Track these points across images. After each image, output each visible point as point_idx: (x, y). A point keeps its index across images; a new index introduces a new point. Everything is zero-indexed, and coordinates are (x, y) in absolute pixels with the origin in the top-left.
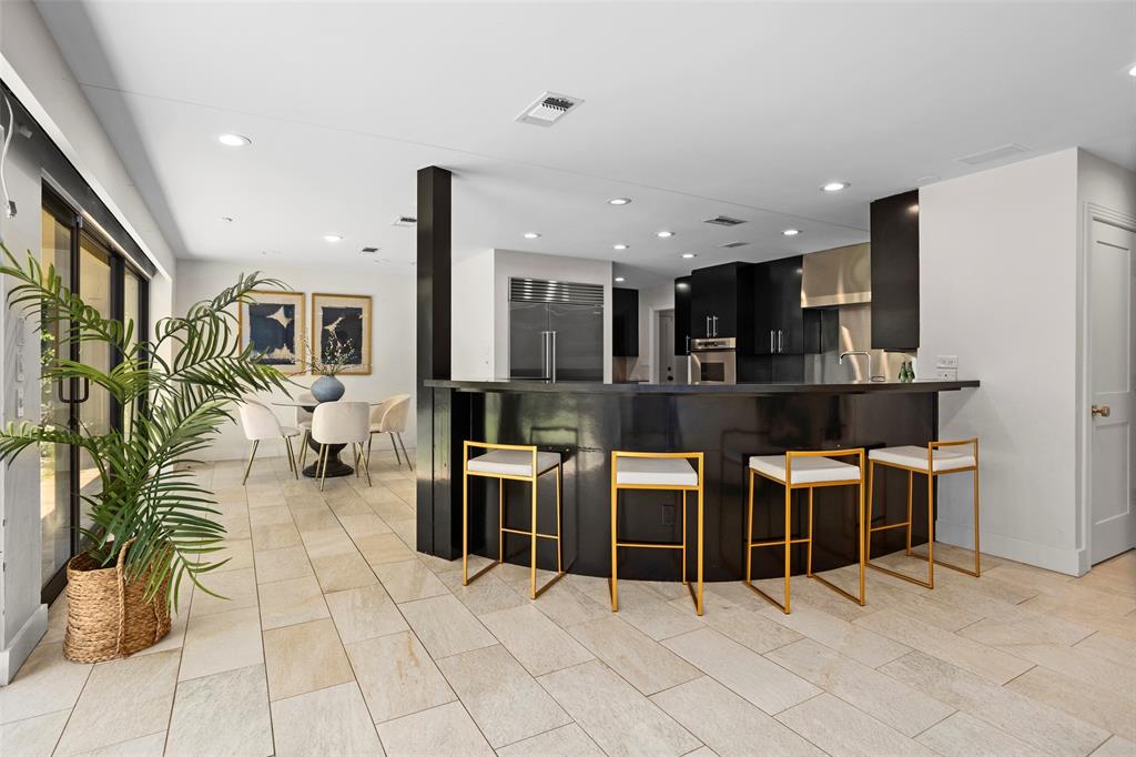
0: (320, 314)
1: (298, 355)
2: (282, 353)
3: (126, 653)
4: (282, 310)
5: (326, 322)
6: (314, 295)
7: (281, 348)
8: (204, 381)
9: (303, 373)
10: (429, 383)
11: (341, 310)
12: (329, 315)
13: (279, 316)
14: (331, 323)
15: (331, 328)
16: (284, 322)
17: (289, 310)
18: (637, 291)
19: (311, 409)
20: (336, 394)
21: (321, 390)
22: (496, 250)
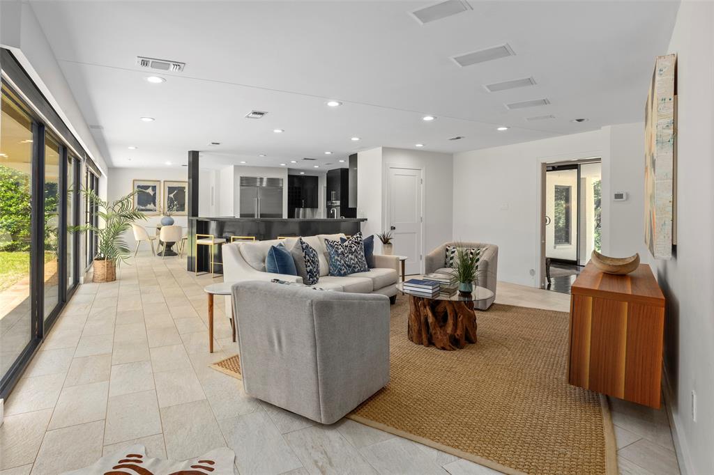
0: (167, 190)
1: (157, 208)
2: (151, 206)
3: (107, 281)
4: (151, 188)
5: (170, 193)
6: (164, 181)
7: (150, 204)
8: (125, 216)
9: (159, 215)
10: (191, 218)
11: (176, 188)
12: (171, 190)
13: (150, 191)
14: (171, 193)
15: (172, 196)
16: (152, 193)
17: (154, 188)
18: (317, 177)
19: (160, 229)
20: (171, 223)
21: (165, 222)
22: (235, 166)
